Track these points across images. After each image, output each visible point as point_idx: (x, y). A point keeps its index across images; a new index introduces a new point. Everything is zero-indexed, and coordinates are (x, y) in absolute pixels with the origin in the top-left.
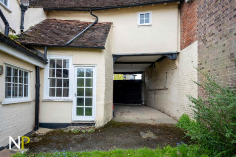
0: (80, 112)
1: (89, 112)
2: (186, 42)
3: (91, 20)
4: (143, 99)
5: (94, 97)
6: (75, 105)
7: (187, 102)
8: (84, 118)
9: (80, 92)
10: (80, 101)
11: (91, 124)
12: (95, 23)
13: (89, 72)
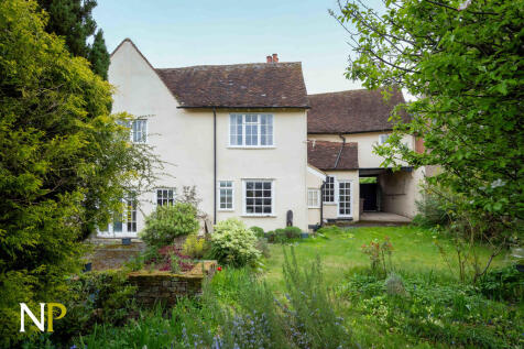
0: (342, 212)
1: (348, 212)
3: (341, 141)
4: (378, 205)
5: (351, 202)
6: (338, 208)
8: (345, 216)
9: (342, 198)
10: (342, 205)
11: (351, 219)
12: (344, 144)
13: (348, 185)
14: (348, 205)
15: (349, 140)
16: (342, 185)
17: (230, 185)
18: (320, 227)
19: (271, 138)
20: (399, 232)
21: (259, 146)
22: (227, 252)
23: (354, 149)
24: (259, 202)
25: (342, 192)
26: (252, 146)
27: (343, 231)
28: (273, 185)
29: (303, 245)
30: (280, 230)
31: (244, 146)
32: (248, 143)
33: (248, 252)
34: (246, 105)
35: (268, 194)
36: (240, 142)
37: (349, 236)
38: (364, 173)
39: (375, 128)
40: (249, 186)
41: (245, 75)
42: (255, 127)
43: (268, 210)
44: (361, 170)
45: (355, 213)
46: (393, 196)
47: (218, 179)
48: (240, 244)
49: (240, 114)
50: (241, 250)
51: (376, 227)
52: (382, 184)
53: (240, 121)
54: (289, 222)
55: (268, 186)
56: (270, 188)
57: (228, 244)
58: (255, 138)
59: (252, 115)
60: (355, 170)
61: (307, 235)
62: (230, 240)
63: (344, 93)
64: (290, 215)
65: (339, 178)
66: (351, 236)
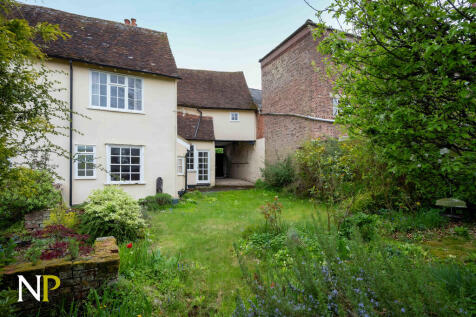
0: (200, 178)
1: (206, 178)
2: (259, 136)
4: (225, 172)
5: (209, 169)
6: (197, 175)
7: (260, 173)
8: (203, 182)
9: (200, 166)
10: (200, 172)
11: (208, 185)
12: (201, 117)
13: (206, 154)
14: (206, 172)
15: (206, 114)
16: (200, 154)
17: (90, 150)
18: (185, 192)
19: (139, 103)
20: (249, 194)
21: (126, 109)
22: (112, 225)
23: (210, 122)
24: (126, 169)
25: (200, 160)
26: (117, 109)
27: (205, 195)
28: (142, 151)
29: (176, 210)
30: (151, 197)
31: (108, 108)
32: (112, 106)
33: (136, 222)
34: (111, 64)
35: (136, 160)
36: (103, 103)
37: (213, 199)
38: (219, 144)
39: (227, 106)
40: (114, 151)
41: (106, 31)
42: (122, 90)
43: (136, 177)
44: (216, 142)
45: (211, 179)
46: (238, 164)
47: (74, 142)
48: (126, 214)
49: (103, 73)
50: (129, 222)
51: (231, 191)
52: (228, 154)
53: (104, 81)
54: (159, 188)
55: (136, 152)
56: (138, 154)
57: (114, 216)
58: (122, 101)
59: (118, 76)
60: (212, 141)
61: (176, 201)
62: (114, 212)
63: (199, 71)
64: (160, 182)
65: (199, 147)
66: (214, 199)
